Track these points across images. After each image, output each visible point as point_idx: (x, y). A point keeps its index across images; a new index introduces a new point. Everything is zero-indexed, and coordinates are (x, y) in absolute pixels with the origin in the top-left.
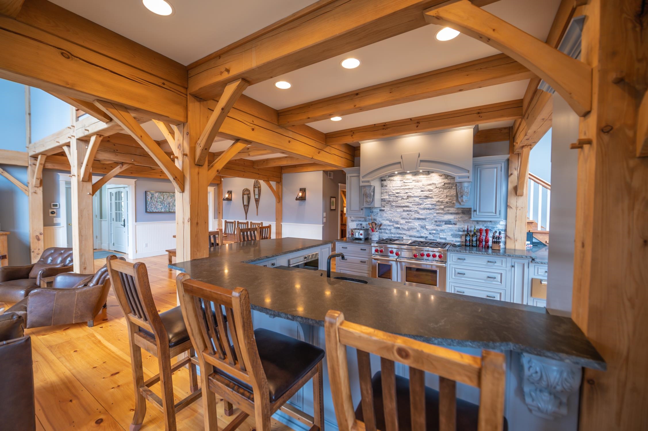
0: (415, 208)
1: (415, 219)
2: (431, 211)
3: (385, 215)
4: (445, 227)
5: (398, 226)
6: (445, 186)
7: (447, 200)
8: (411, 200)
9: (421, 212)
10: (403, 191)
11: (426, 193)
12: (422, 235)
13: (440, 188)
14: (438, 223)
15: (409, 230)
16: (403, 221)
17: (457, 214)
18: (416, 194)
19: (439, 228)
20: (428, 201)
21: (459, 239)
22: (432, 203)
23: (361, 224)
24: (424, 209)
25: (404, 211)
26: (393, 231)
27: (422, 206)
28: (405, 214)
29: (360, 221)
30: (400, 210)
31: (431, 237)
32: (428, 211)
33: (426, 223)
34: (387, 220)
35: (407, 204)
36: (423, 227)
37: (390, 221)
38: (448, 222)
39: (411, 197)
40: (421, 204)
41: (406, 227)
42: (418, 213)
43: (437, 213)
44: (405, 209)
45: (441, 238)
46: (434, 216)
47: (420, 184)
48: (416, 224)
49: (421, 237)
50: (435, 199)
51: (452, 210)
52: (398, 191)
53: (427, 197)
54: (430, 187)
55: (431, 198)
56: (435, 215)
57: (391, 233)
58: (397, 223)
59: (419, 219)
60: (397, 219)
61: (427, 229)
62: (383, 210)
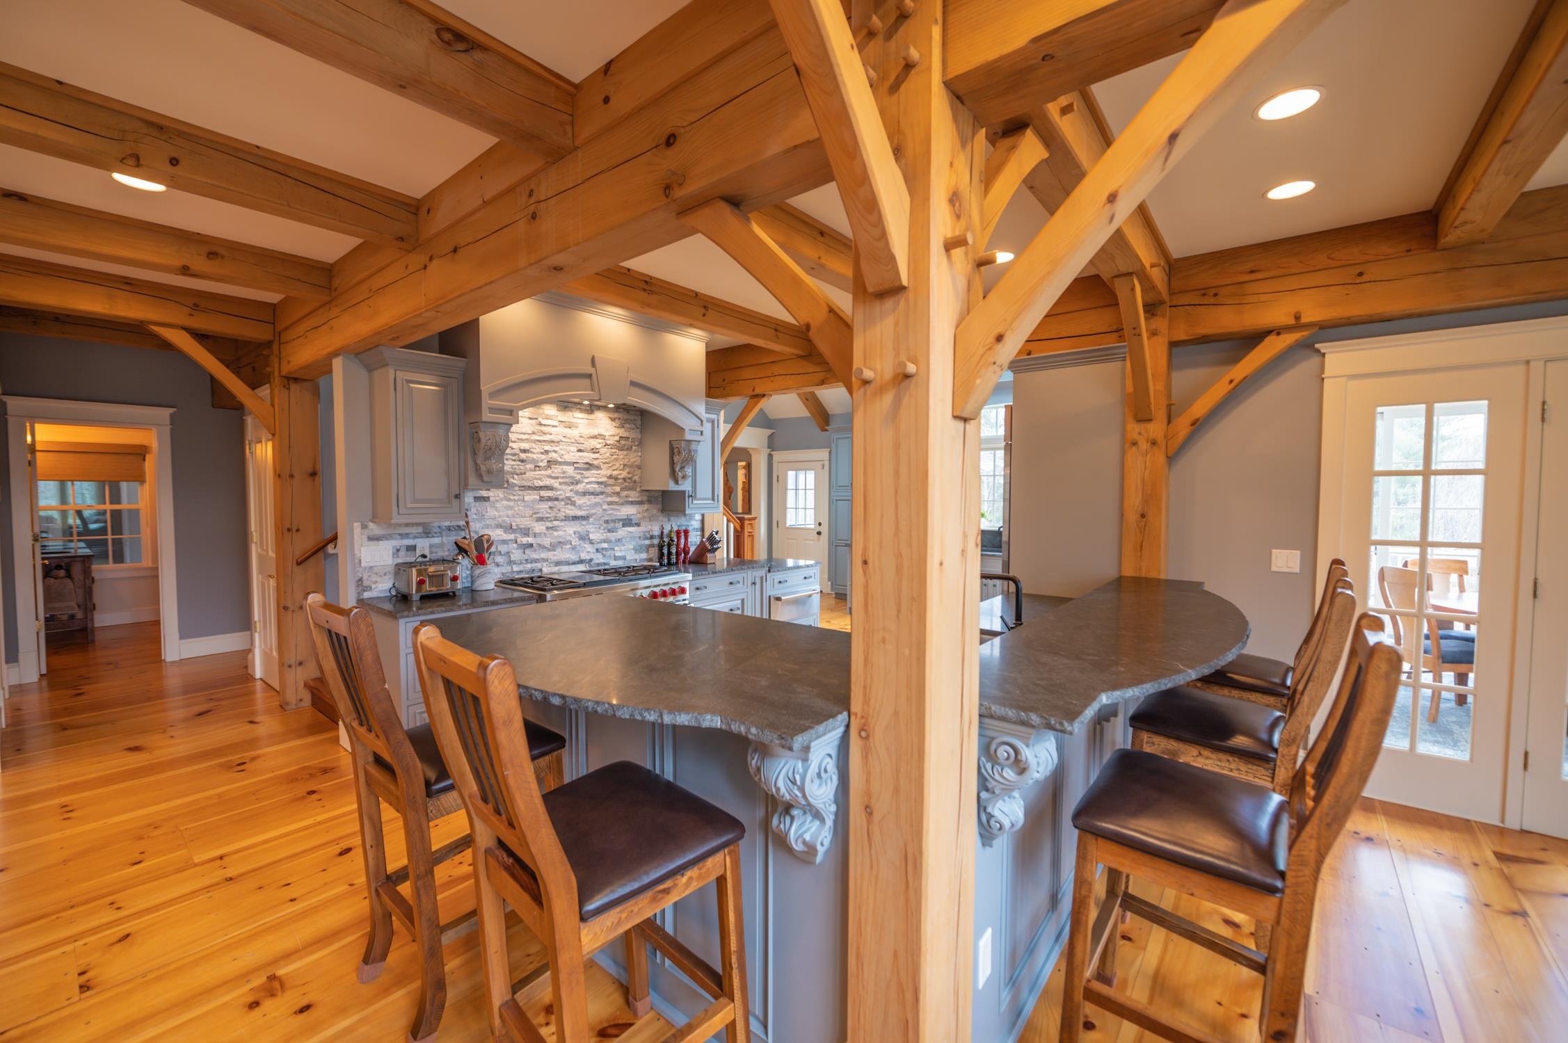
0: (566, 491)
1: (567, 518)
2: (598, 499)
3: (491, 512)
4: (623, 532)
5: (530, 540)
6: (622, 445)
7: (624, 474)
8: (557, 470)
9: (580, 501)
10: (537, 448)
11: (588, 457)
12: (584, 556)
13: (612, 446)
14: (610, 524)
15: (553, 547)
16: (539, 527)
17: (640, 503)
18: (568, 458)
19: (613, 536)
20: (592, 475)
21: (644, 556)
22: (600, 480)
23: (412, 548)
24: (584, 494)
25: (542, 499)
26: (517, 555)
27: (580, 487)
28: (544, 506)
29: (406, 536)
30: (531, 497)
31: (599, 559)
32: (594, 499)
33: (590, 528)
34: (499, 526)
35: (548, 482)
36: (584, 538)
37: (509, 528)
38: (627, 522)
39: (556, 462)
40: (578, 482)
41: (546, 542)
42: (573, 504)
43: (610, 503)
44: (545, 493)
45: (616, 558)
46: (604, 510)
47: (574, 433)
48: (569, 530)
49: (581, 562)
50: (605, 472)
51: (634, 496)
52: (525, 446)
53: (590, 466)
54: (595, 443)
55: (598, 468)
56: (605, 507)
57: (511, 562)
58: (526, 532)
59: (575, 518)
60: (525, 522)
61: (591, 542)
62: (486, 499)
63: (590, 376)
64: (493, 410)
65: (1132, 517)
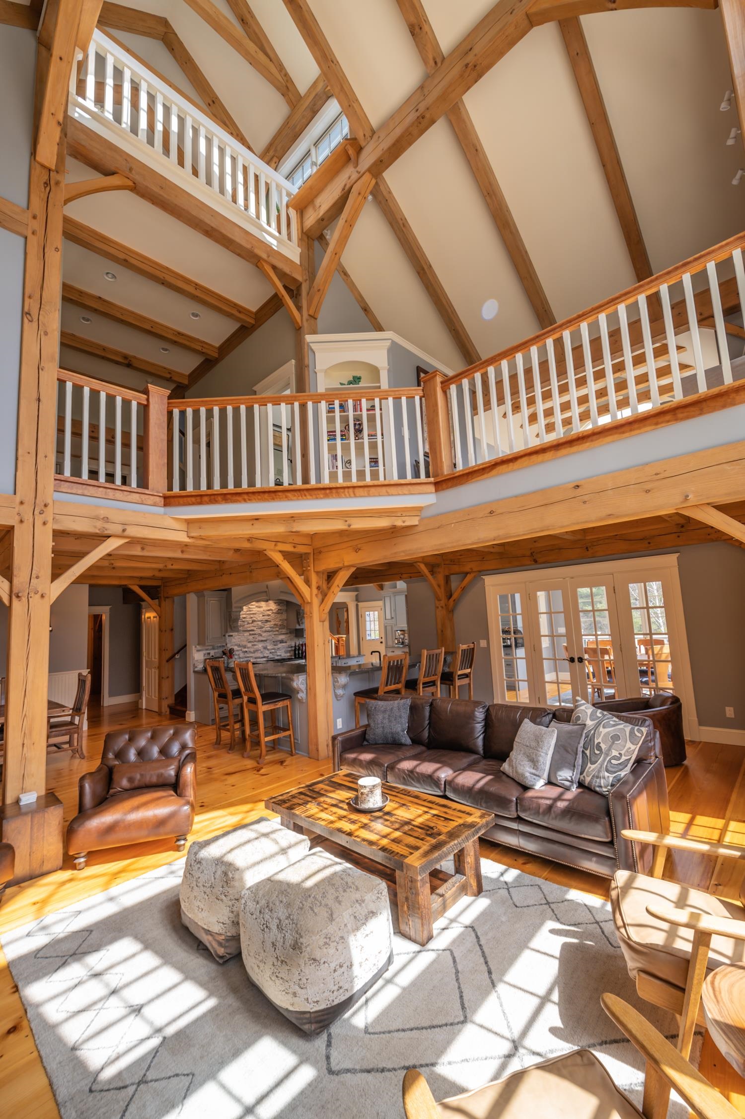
0: (258, 631)
1: (259, 641)
2: (271, 633)
3: (234, 640)
4: (280, 645)
5: (246, 650)
6: (279, 612)
7: (280, 623)
8: (255, 624)
9: (264, 634)
10: (249, 616)
11: (266, 618)
12: (265, 655)
13: (275, 613)
14: (275, 643)
15: (254, 652)
16: (249, 645)
17: (286, 634)
18: (259, 619)
19: (276, 647)
20: (268, 625)
21: (289, 654)
22: (271, 626)
23: (209, 654)
24: (265, 631)
25: (250, 635)
26: (242, 655)
27: (264, 629)
28: (251, 637)
29: (207, 650)
30: (247, 634)
31: (271, 656)
32: (269, 634)
33: (268, 644)
34: (236, 645)
35: (252, 628)
36: (265, 648)
37: (239, 646)
38: (282, 642)
39: (255, 621)
40: (262, 628)
41: (252, 650)
42: (261, 635)
43: (275, 635)
44: (251, 632)
45: (278, 656)
46: (273, 637)
47: (261, 609)
48: (260, 646)
49: (264, 657)
50: (272, 623)
51: (284, 631)
52: (244, 616)
53: (267, 621)
54: (269, 613)
55: (270, 621)
57: (240, 658)
58: (245, 647)
59: (262, 641)
60: (244, 643)
61: (268, 650)
62: (232, 636)
63: (266, 592)
64: (236, 607)
65: (439, 631)
